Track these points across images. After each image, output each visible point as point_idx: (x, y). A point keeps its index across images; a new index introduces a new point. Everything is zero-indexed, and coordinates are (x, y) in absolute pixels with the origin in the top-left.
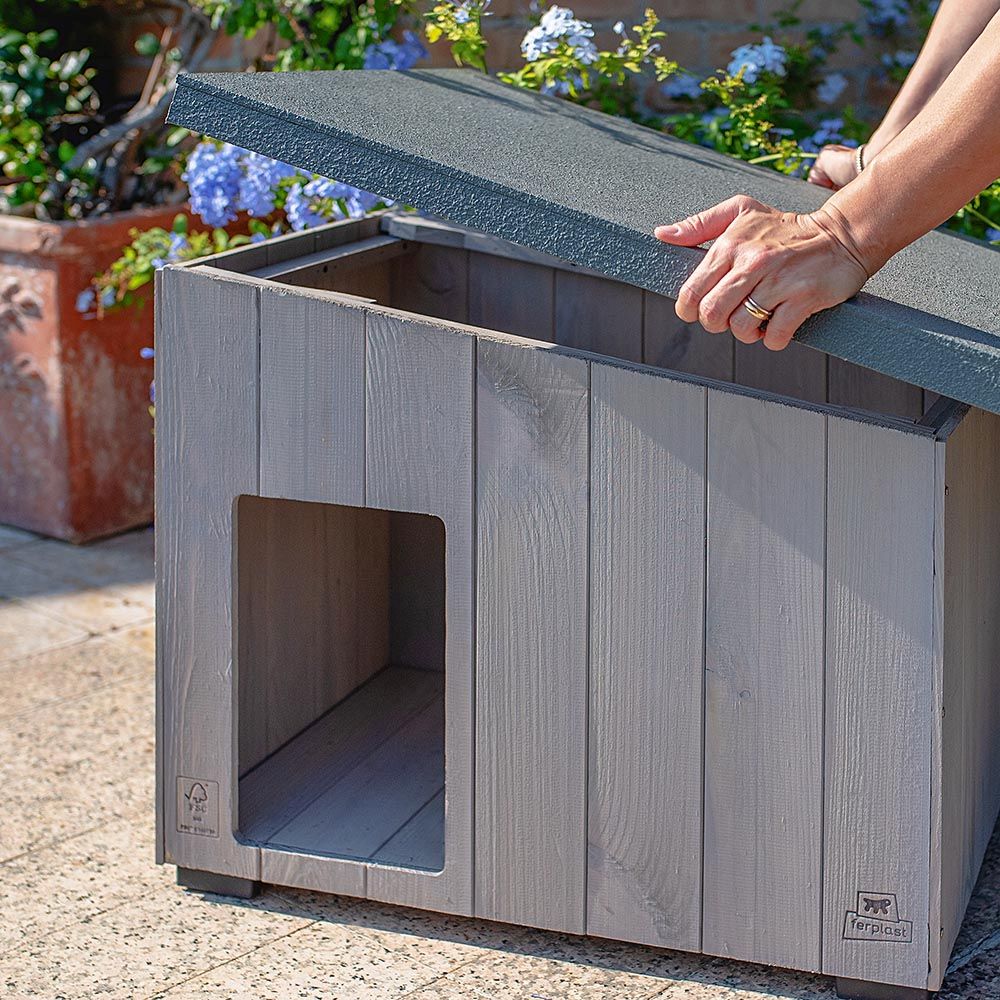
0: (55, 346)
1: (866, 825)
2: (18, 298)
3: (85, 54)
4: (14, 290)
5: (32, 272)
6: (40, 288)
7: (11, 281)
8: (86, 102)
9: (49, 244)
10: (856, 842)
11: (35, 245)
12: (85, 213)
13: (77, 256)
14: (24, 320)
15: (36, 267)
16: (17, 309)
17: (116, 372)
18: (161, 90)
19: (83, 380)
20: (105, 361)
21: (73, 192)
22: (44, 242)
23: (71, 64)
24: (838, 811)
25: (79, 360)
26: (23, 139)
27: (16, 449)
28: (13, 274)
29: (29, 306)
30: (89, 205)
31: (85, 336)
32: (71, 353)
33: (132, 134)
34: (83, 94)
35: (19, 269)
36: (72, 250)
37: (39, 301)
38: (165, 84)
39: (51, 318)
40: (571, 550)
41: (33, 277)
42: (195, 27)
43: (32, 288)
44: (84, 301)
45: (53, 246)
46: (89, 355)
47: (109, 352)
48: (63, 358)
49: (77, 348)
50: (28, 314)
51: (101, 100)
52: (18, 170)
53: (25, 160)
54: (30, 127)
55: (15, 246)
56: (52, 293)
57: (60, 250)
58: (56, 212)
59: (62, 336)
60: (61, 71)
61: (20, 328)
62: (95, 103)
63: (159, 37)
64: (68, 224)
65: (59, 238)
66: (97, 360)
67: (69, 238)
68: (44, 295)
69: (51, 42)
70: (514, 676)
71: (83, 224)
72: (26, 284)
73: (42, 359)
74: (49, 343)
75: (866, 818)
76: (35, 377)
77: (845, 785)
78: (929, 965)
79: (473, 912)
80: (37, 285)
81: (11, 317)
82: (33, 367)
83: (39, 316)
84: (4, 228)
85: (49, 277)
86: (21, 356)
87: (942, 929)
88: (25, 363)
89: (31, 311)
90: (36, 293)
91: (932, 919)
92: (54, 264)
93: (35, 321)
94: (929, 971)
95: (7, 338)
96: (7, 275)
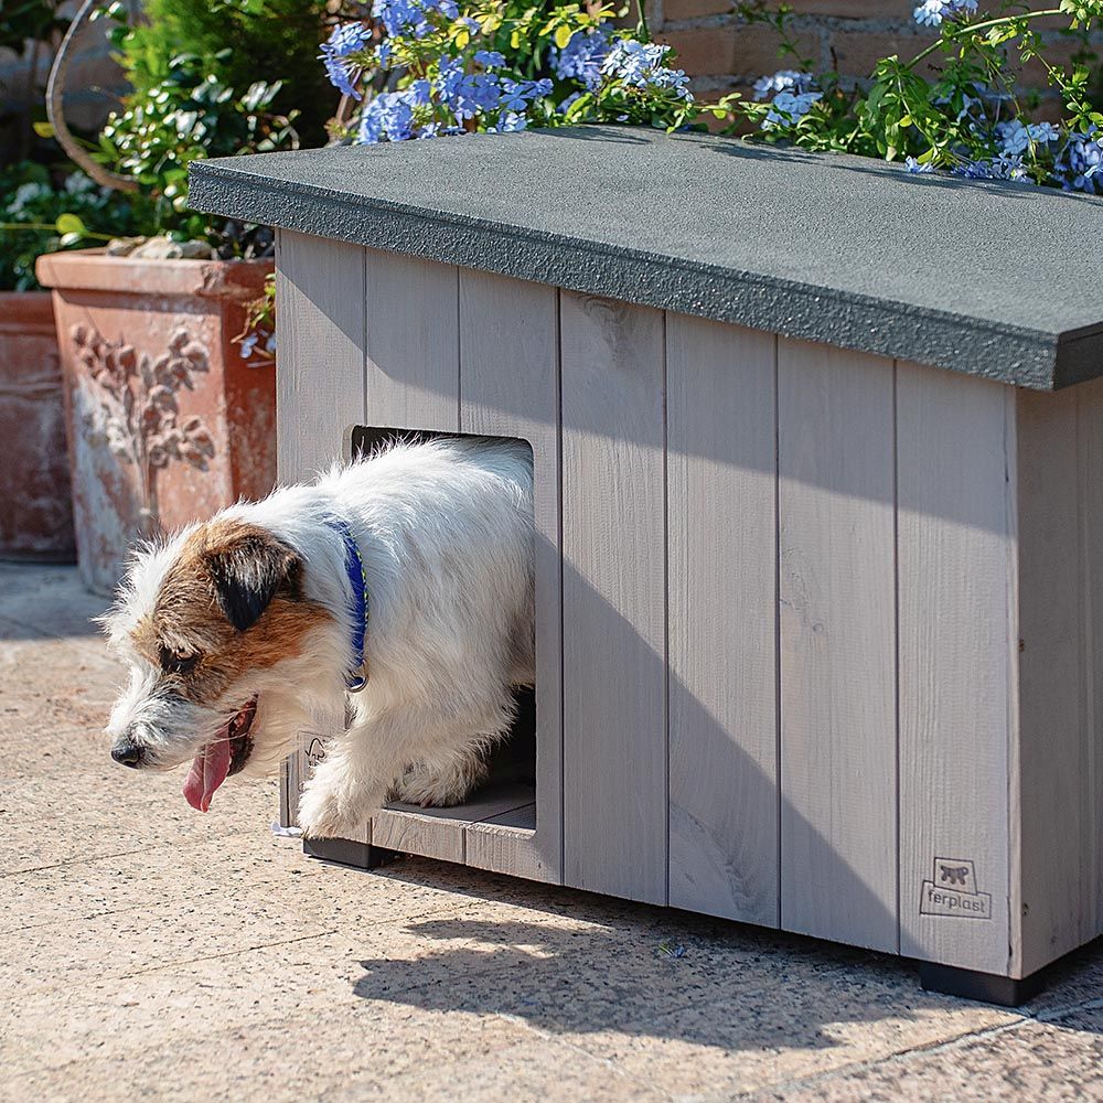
0: (222, 403)
1: (941, 777)
2: (185, 351)
4: (183, 340)
5: (199, 318)
6: (206, 336)
7: (180, 331)
9: (212, 283)
10: (931, 797)
11: (199, 284)
12: (259, 253)
14: (192, 375)
15: (201, 311)
16: (186, 362)
22: (207, 280)
24: (913, 762)
25: (247, 420)
28: (182, 323)
29: (195, 357)
31: (254, 392)
32: (238, 411)
36: (234, 290)
37: (204, 350)
39: (217, 369)
40: (649, 469)
41: (199, 324)
43: (199, 338)
44: (247, 348)
45: (216, 285)
46: (260, 416)
48: (230, 415)
49: (246, 407)
50: (195, 368)
55: (181, 288)
56: (218, 340)
57: (223, 290)
59: (227, 391)
61: (190, 386)
65: (221, 275)
67: (231, 277)
68: (210, 344)
72: (194, 334)
73: (211, 419)
74: (216, 399)
75: (942, 770)
76: (203, 439)
77: (920, 731)
78: (1010, 948)
79: (563, 880)
80: (203, 332)
81: (181, 372)
82: (202, 429)
83: (206, 370)
84: (171, 269)
85: (215, 321)
86: (193, 418)
87: (1025, 906)
88: (194, 425)
89: (200, 365)
90: (204, 343)
91: (1013, 892)
92: (218, 307)
93: (202, 374)
94: (1010, 954)
95: (178, 397)
96: (177, 325)
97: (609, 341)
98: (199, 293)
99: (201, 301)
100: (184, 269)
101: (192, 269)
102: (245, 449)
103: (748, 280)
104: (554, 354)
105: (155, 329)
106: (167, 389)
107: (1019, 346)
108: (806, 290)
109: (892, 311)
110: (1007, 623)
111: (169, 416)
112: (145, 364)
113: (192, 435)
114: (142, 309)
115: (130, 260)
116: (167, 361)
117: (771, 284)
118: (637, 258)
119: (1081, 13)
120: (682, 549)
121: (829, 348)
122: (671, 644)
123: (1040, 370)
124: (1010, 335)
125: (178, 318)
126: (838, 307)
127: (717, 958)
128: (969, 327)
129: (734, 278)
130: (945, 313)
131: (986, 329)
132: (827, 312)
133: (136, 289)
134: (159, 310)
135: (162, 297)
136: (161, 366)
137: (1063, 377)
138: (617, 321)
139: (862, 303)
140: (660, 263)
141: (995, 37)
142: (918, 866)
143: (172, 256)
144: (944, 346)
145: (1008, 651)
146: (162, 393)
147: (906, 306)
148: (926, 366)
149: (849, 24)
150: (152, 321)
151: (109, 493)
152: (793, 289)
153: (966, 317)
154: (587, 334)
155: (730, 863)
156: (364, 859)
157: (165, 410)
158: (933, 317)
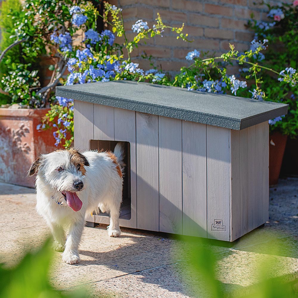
0: (33, 139)
1: (216, 204)
2: (24, 128)
3: (37, 71)
4: (23, 126)
5: (27, 121)
6: (29, 125)
7: (22, 124)
8: (37, 84)
9: (31, 114)
10: (214, 208)
11: (28, 114)
12: (39, 107)
13: (38, 117)
14: (25, 134)
15: (28, 120)
16: (24, 131)
17: (46, 147)
18: (55, 79)
19: (39, 148)
20: (44, 144)
21: (36, 102)
22: (30, 113)
23: (34, 74)
25: (38, 143)
26: (25, 89)
27: (24, 166)
28: (23, 122)
29: (26, 130)
30: (39, 106)
31: (39, 137)
32: (36, 141)
33: (48, 90)
34: (37, 82)
35: (24, 121)
36: (36, 115)
37: (29, 128)
38: (56, 78)
39: (31, 132)
41: (27, 123)
42: (63, 62)
43: (27, 126)
44: (38, 128)
45: (32, 114)
46: (40, 142)
47: (45, 142)
48: (34, 142)
49: (37, 140)
50: (26, 132)
51: (41, 84)
52: (23, 97)
53: (25, 94)
54: (26, 86)
55: (23, 115)
56: (32, 126)
57: (33, 115)
58: (32, 107)
59: (34, 137)
60: (32, 75)
61: (24, 136)
62: (39, 85)
63: (54, 66)
64: (35, 109)
65: (33, 112)
66: (42, 144)
67: (35, 112)
68: (30, 127)
69: (30, 66)
70: (144, 175)
71: (38, 109)
72: (26, 125)
73: (30, 143)
74: (31, 139)
75: (216, 203)
76: (28, 147)
77: (211, 196)
78: (230, 236)
79: (137, 227)
80: (28, 125)
81: (22, 133)
82: (28, 145)
83: (29, 132)
84: (21, 111)
85: (31, 122)
86: (25, 143)
87: (232, 228)
88: (26, 144)
89: (27, 131)
90: (28, 127)
91: (230, 225)
92: (32, 119)
93: (28, 134)
94: (230, 237)
95: (21, 138)
96: (21, 123)
97: (147, 122)
98: (28, 116)
99: (28, 118)
100: (24, 111)
101: (26, 111)
102: (37, 149)
103: (178, 110)
104: (135, 125)
105: (16, 124)
106: (19, 137)
107: (233, 122)
108: (190, 112)
109: (207, 115)
110: (229, 175)
111: (19, 142)
112: (13, 131)
113: (26, 146)
114: (12, 119)
115: (9, 109)
116: (19, 131)
117: (182, 110)
118: (154, 106)
119: (226, 58)
120: (162, 162)
121: (195, 123)
122: (160, 181)
123: (237, 126)
124: (232, 120)
125: (21, 121)
126: (196, 115)
127: (170, 241)
128: (223, 118)
129: (175, 109)
130: (218, 116)
131: (226, 119)
132: (194, 116)
133: (12, 115)
134: (17, 120)
135: (18, 117)
136: (18, 132)
137: (242, 128)
138: (149, 118)
139: (201, 114)
140: (159, 107)
141: (207, 63)
142: (211, 221)
143: (19, 108)
144: (218, 122)
145: (229, 180)
146: (18, 138)
147: (210, 115)
148: (214, 126)
149: (159, 59)
150: (15, 122)
151: (3, 159)
152: (187, 112)
153: (222, 116)
154: (142, 121)
155: (172, 223)
156: (93, 225)
157: (18, 141)
158: (216, 116)
